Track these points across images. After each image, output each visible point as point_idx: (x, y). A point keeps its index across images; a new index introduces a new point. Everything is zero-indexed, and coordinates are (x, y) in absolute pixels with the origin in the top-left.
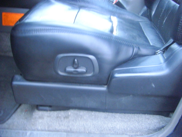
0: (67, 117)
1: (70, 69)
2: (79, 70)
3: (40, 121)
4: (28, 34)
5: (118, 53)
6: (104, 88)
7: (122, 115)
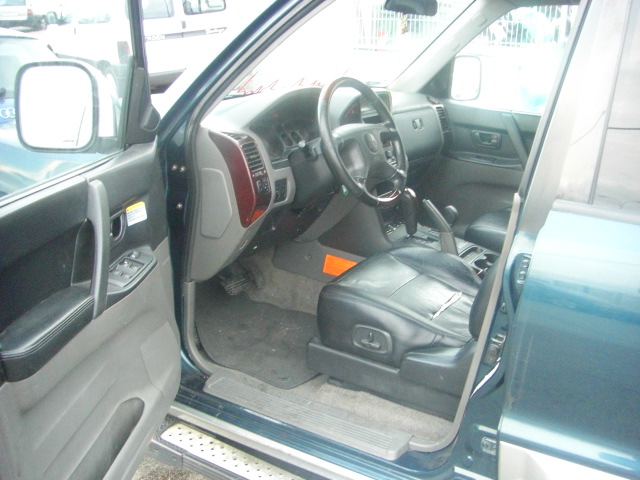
0: (354, 397)
1: (365, 342)
2: (373, 345)
3: (326, 394)
4: (340, 299)
5: (415, 335)
6: (395, 371)
7: (414, 411)
